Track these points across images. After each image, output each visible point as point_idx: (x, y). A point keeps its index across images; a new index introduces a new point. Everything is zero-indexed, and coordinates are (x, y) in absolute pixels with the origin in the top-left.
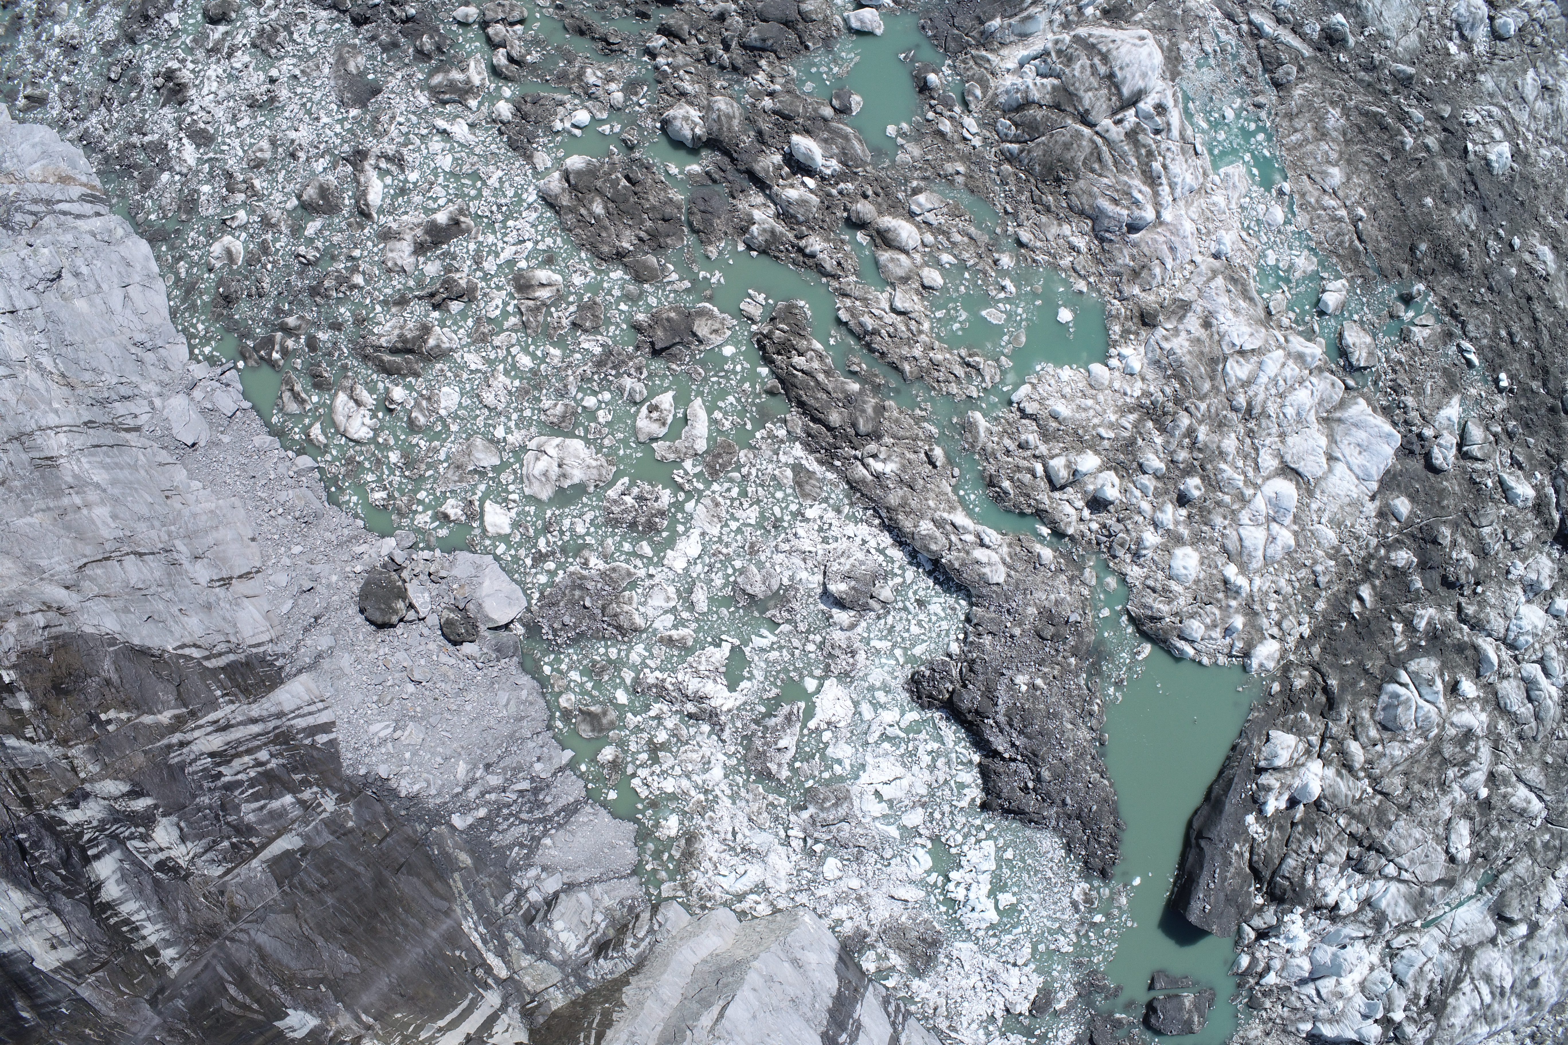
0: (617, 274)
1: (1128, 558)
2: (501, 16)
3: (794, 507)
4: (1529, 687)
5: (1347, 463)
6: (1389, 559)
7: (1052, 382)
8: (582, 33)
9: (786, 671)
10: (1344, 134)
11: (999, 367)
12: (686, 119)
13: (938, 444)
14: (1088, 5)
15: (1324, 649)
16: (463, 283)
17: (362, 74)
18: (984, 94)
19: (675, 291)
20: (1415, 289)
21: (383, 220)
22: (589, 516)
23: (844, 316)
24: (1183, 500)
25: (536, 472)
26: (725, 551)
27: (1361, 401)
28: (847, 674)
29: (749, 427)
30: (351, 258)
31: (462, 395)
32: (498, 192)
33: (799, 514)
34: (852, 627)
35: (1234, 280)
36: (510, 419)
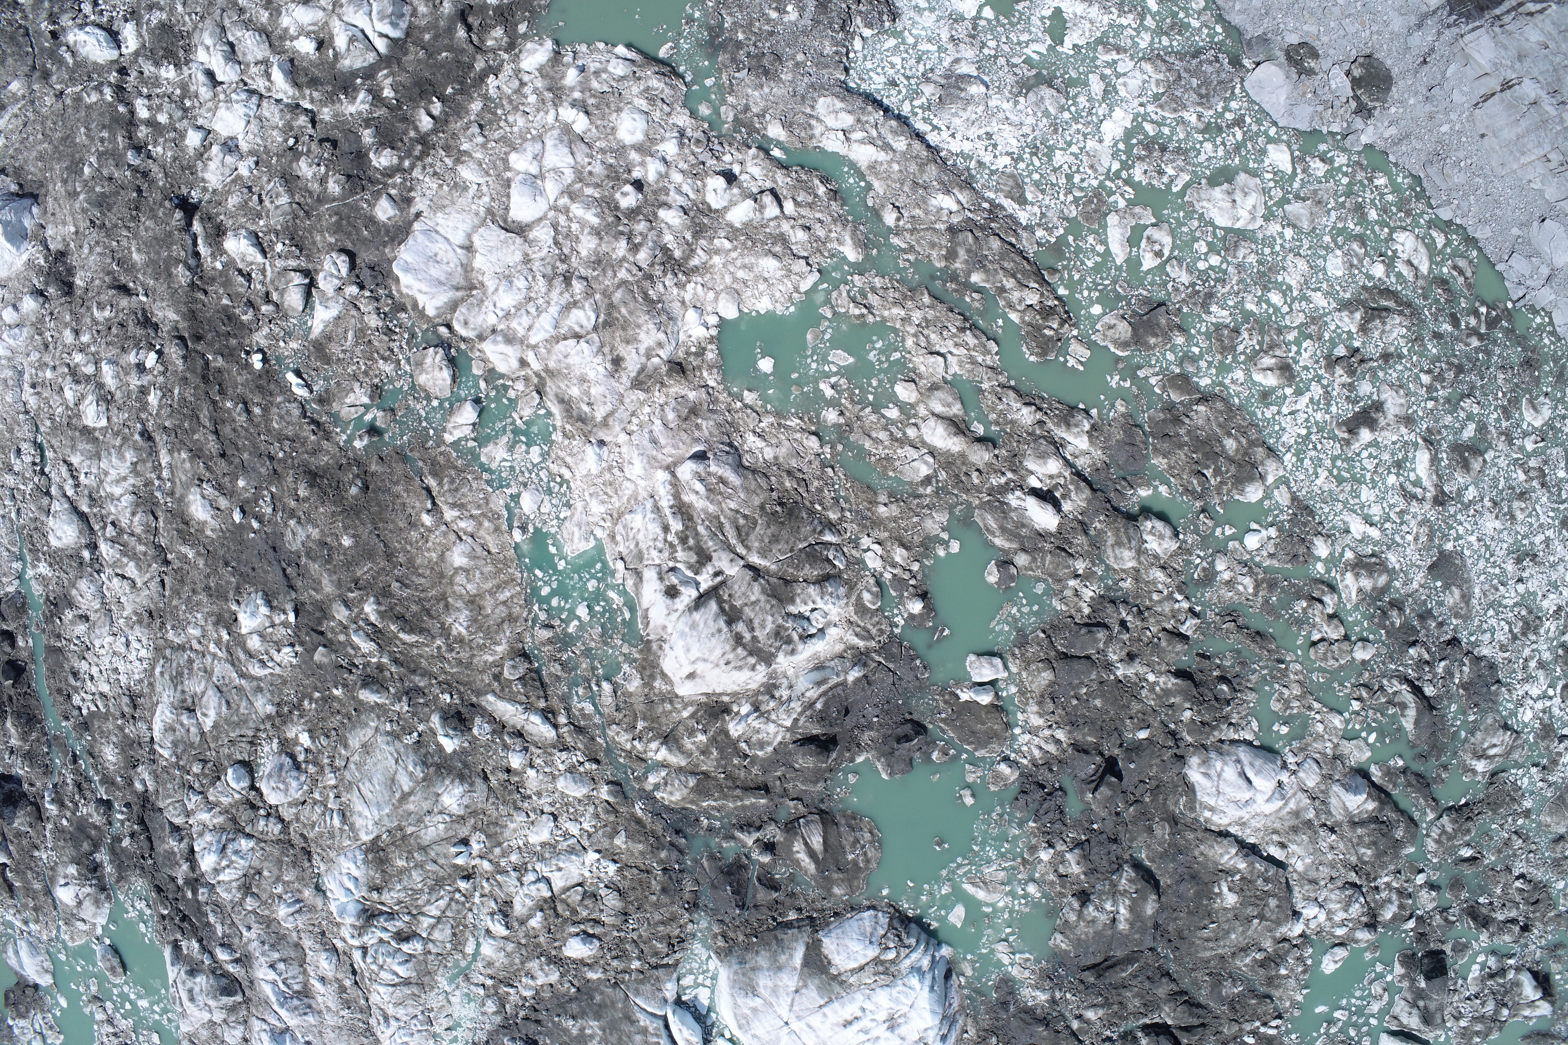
0: (1204, 382)
1: (689, 133)
2: (1335, 648)
3: (1022, 165)
4: (232, 52)
5: (450, 243)
6: (400, 157)
7: (778, 294)
8: (1258, 633)
9: (1012, 25)
10: (447, 606)
11: (832, 307)
12: (1161, 537)
13: (889, 228)
14: (748, 715)
15: (471, 67)
16: (1339, 371)
17: (1446, 587)
18: (859, 598)
19: (1151, 366)
20: (366, 441)
21: (1412, 437)
22: (1202, 158)
23: (993, 346)
24: (638, 185)
25: (1254, 195)
26: (1080, 126)
27: (431, 312)
28: (956, 21)
29: (1071, 238)
30: (1435, 400)
31: (1324, 269)
32: (1318, 463)
33: (1017, 159)
34: (957, 61)
35: (582, 419)
36: (1282, 246)
